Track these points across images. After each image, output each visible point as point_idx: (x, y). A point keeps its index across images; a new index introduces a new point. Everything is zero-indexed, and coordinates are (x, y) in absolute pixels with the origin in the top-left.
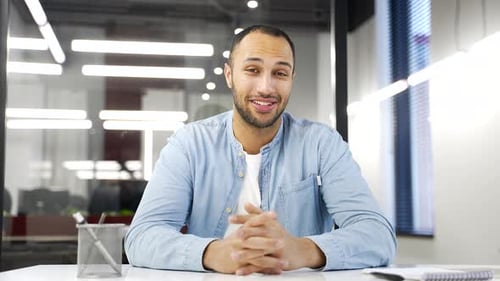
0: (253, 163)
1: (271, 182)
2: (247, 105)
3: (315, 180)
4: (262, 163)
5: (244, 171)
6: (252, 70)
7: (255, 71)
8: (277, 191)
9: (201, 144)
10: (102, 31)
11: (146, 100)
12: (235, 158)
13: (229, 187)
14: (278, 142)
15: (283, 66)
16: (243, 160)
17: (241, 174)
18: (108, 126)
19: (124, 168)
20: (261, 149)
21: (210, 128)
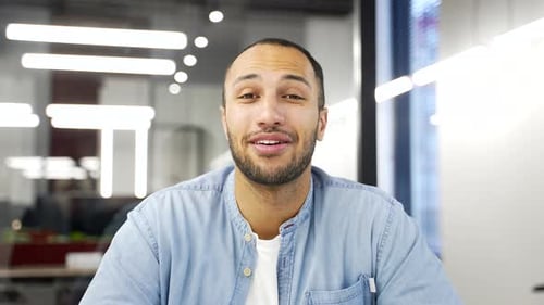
0: (267, 252)
1: (295, 283)
2: (245, 150)
3: (366, 285)
4: (281, 251)
5: (252, 267)
6: (249, 96)
7: (253, 96)
8: (303, 298)
9: (182, 226)
10: (45, 13)
11: (105, 93)
12: (239, 244)
13: (229, 294)
14: (306, 217)
15: (294, 83)
16: (251, 249)
17: (247, 272)
18: (57, 124)
19: (78, 165)
20: (281, 228)
21: (198, 194)
